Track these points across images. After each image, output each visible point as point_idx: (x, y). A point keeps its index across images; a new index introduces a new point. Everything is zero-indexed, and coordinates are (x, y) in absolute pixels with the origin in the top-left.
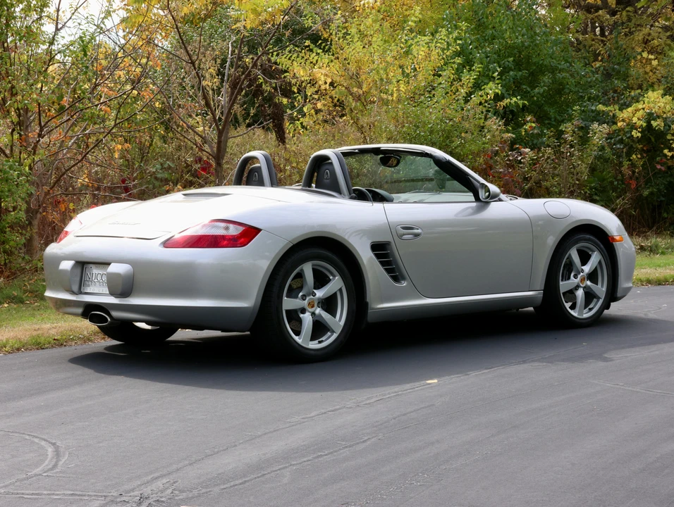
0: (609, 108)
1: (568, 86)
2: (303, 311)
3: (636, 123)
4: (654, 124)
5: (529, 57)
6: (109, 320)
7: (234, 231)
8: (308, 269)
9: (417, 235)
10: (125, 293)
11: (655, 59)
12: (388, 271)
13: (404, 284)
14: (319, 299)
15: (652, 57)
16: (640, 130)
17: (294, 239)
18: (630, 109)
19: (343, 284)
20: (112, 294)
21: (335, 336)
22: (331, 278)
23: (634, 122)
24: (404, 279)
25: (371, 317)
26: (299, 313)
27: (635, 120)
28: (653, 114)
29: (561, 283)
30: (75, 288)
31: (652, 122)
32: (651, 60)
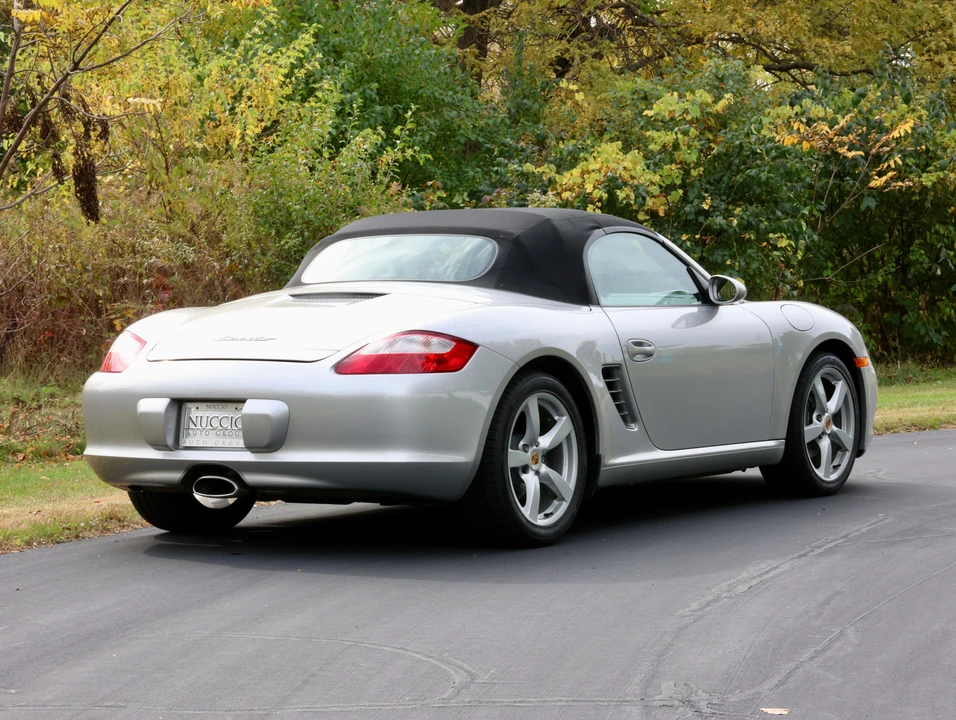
0: (540, 170)
1: (462, 131)
2: (525, 469)
3: (591, 193)
4: (621, 194)
5: (397, 83)
6: (236, 487)
7: (439, 347)
8: (532, 405)
9: (649, 355)
10: (273, 446)
11: (578, 91)
12: (619, 408)
13: (634, 428)
14: (544, 450)
15: (575, 87)
16: (599, 204)
17: (521, 360)
18: (576, 171)
19: (572, 428)
20: (251, 447)
21: (565, 506)
22: (556, 418)
23: (588, 191)
24: (634, 420)
25: (603, 479)
26: (520, 472)
27: (589, 188)
28: (617, 179)
29: (806, 428)
30: (170, 441)
31: (618, 192)
32: (572, 91)
